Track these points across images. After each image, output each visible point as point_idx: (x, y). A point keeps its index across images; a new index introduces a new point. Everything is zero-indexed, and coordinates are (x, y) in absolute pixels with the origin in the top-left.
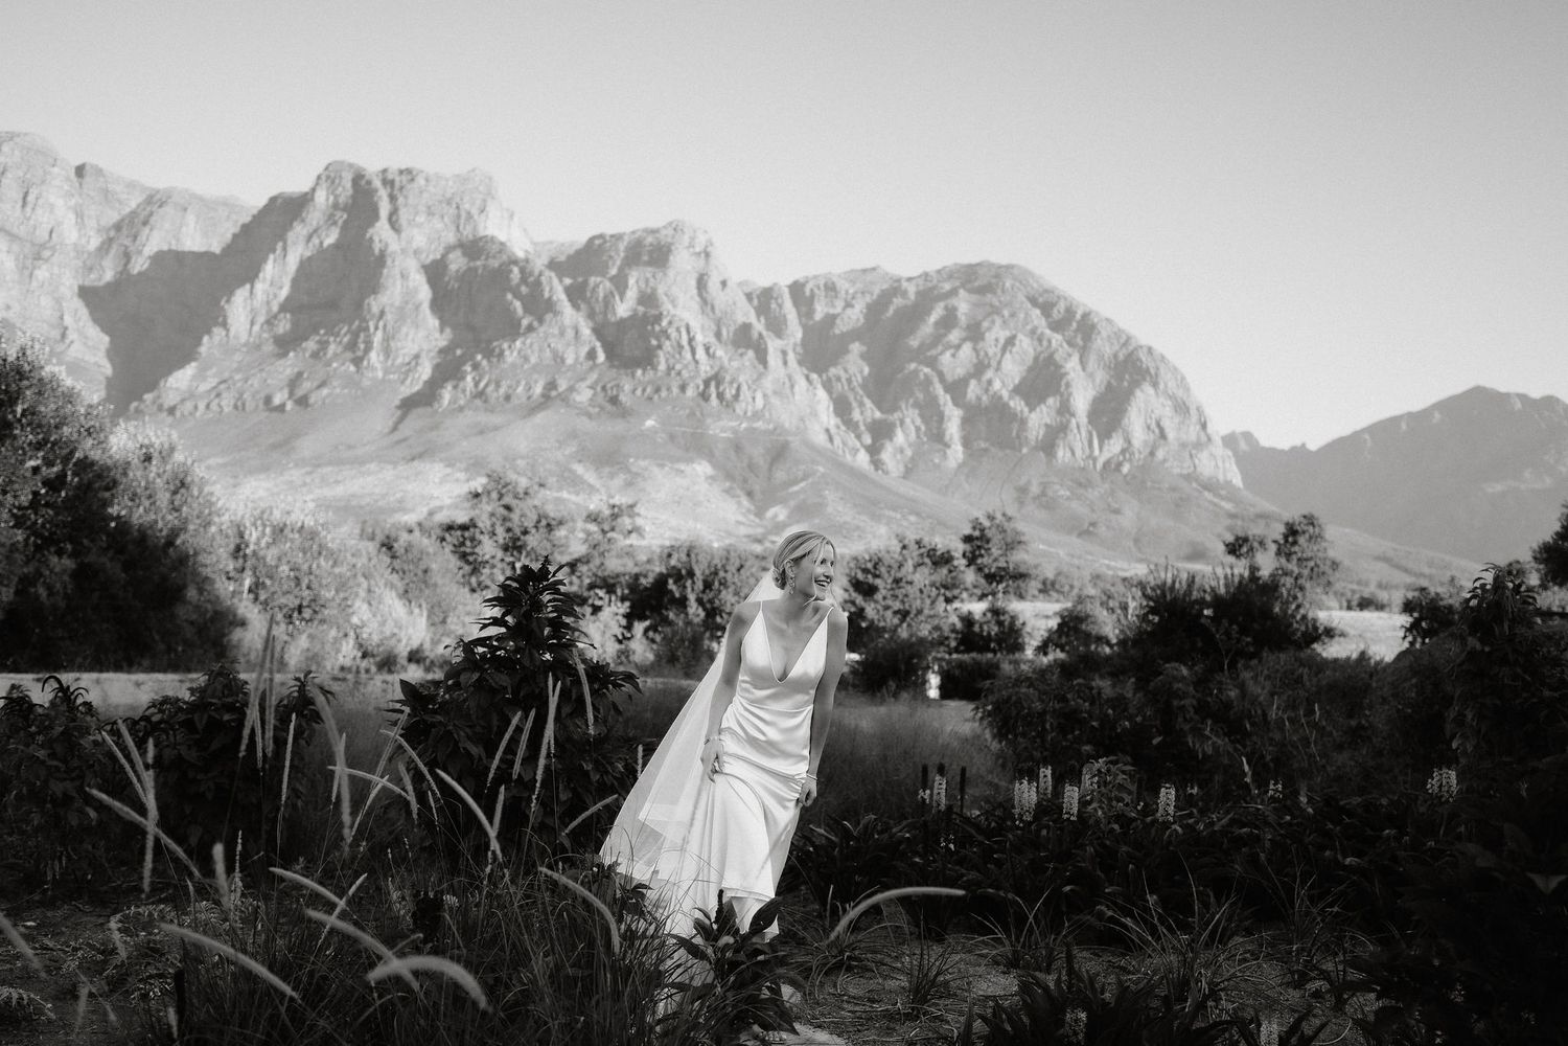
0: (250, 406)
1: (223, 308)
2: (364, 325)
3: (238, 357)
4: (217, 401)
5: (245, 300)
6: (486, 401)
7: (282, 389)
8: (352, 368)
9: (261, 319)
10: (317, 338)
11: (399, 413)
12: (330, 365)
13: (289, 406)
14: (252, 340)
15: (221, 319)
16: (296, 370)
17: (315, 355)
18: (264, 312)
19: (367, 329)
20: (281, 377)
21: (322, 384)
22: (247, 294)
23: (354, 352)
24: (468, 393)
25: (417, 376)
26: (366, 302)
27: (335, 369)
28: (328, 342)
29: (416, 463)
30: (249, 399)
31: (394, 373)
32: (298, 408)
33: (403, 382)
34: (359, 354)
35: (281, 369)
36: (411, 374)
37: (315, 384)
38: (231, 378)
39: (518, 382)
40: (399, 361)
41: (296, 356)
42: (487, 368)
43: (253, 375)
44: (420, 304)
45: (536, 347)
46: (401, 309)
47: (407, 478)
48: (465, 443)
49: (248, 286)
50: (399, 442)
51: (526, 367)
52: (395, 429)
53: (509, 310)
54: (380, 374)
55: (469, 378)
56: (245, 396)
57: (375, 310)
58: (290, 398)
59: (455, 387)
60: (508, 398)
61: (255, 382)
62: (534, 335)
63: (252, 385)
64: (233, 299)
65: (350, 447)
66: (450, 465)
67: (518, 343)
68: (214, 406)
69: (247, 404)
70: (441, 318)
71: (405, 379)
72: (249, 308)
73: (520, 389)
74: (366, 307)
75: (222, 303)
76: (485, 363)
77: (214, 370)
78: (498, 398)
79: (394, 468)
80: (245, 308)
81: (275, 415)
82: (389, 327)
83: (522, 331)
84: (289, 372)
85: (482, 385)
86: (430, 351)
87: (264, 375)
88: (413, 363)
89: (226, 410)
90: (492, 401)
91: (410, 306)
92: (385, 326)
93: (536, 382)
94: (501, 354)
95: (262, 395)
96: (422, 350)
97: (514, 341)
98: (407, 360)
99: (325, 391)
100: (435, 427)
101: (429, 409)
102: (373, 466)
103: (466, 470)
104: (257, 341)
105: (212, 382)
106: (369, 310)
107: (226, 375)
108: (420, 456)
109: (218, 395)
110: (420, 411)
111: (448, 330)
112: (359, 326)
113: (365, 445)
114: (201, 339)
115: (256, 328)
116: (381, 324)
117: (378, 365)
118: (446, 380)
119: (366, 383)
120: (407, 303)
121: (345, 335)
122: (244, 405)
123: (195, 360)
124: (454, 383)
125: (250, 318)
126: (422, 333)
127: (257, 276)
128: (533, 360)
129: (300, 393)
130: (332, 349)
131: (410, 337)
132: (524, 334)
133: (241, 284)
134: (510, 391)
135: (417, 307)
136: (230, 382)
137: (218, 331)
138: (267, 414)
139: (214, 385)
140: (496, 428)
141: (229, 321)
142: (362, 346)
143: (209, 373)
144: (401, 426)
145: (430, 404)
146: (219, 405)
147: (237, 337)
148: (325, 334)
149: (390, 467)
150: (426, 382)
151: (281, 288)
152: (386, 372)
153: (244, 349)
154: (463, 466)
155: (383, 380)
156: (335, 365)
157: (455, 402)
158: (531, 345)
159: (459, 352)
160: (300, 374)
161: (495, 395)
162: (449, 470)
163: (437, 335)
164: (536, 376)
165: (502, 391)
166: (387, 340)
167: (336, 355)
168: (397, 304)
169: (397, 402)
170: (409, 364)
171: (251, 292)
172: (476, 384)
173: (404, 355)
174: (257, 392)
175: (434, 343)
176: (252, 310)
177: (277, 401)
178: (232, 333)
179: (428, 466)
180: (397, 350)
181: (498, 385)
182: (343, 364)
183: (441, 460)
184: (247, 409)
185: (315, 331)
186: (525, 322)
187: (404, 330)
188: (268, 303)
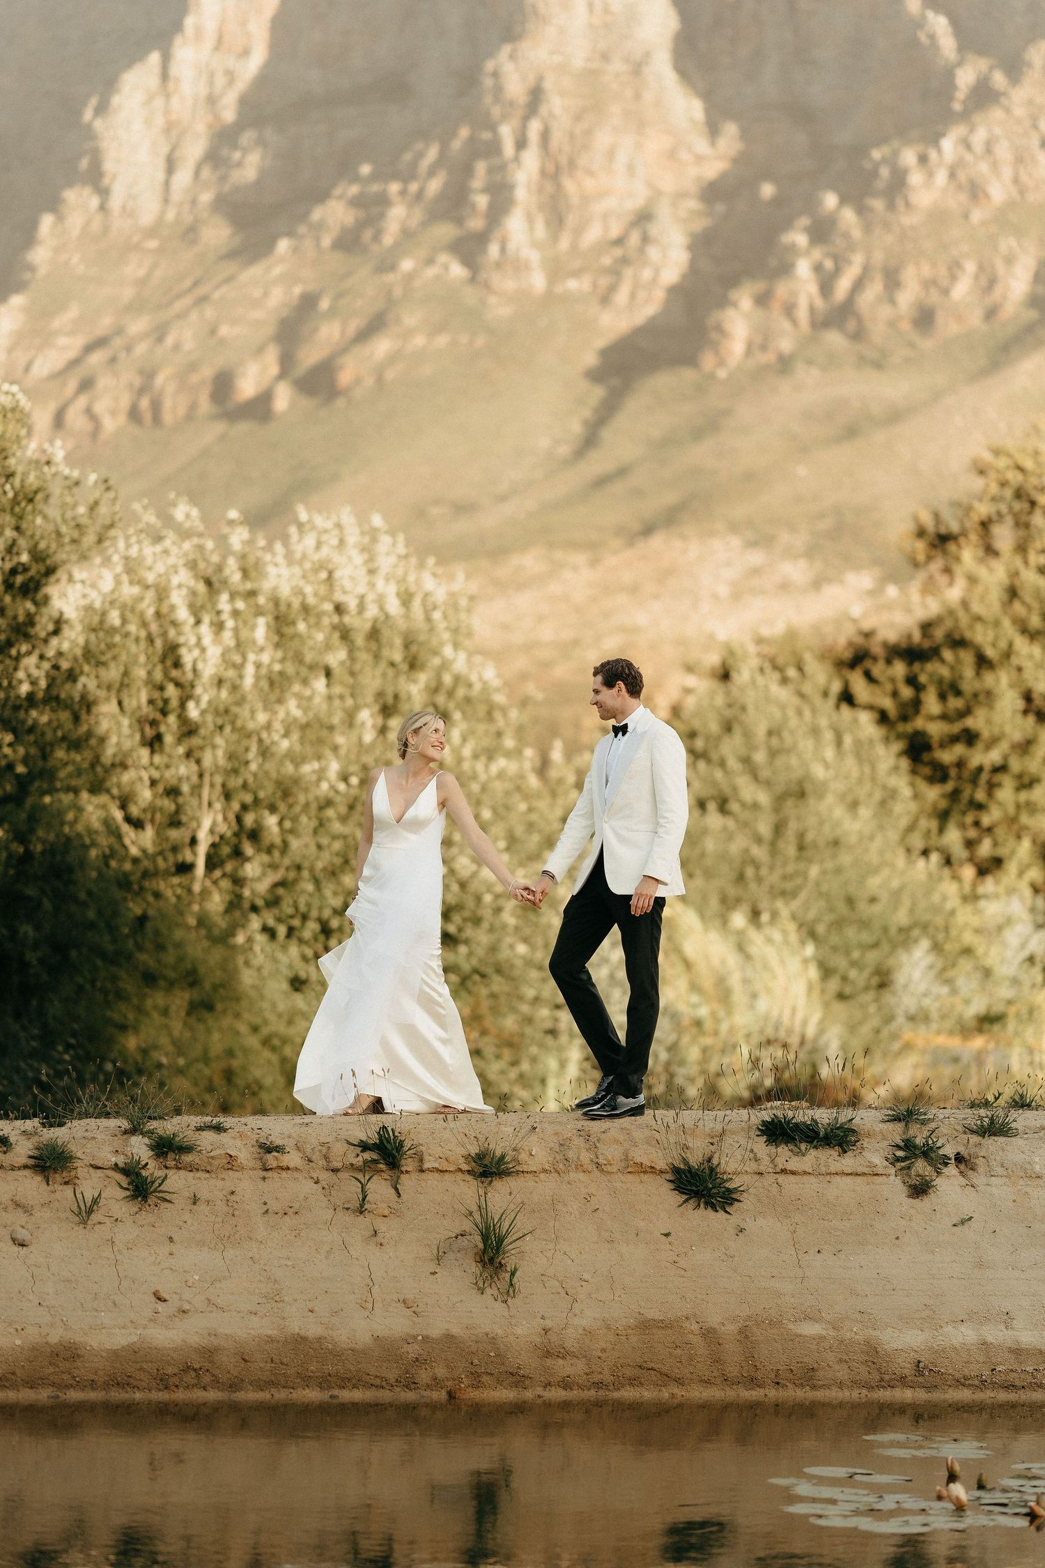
0: (173, 408)
1: (89, 133)
2: (486, 136)
3: (134, 268)
4: (82, 401)
5: (150, 99)
6: (858, 335)
7: (260, 350)
8: (457, 271)
9: (195, 149)
10: (354, 190)
11: (598, 393)
12: (393, 268)
13: (283, 399)
14: (171, 215)
15: (84, 164)
16: (297, 290)
17: (349, 242)
18: (201, 127)
19: (494, 148)
20: (257, 314)
21: (375, 326)
22: (153, 81)
23: (459, 221)
24: (802, 314)
25: (647, 274)
26: (490, 65)
27: (410, 277)
28: (383, 201)
29: (657, 541)
30: (170, 389)
31: (576, 274)
32: (306, 402)
33: (605, 299)
34: (476, 224)
35: (257, 293)
36: (628, 273)
37: (354, 325)
38: (119, 331)
39: (955, 268)
40: (593, 234)
41: (296, 250)
42: (857, 233)
43: (181, 316)
44: (647, 55)
45: (1004, 152)
46: (590, 76)
47: (634, 589)
48: (802, 471)
49: (155, 58)
50: (601, 482)
51: (977, 216)
52: (590, 441)
53: (915, 43)
54: (538, 281)
55: (803, 268)
56: (159, 380)
57: (515, 87)
58: (283, 375)
59: (762, 300)
60: (925, 319)
61: (186, 336)
62: (997, 114)
63: (177, 347)
64: (116, 100)
65: (462, 509)
66: (761, 539)
67: (948, 145)
68: (76, 418)
69: (167, 404)
70: (707, 96)
71: (612, 288)
72: (160, 121)
73: (962, 289)
74: (488, 82)
75: (88, 115)
76: (848, 216)
77: (73, 312)
78: (892, 324)
79: (594, 563)
80: (148, 123)
81: (243, 427)
82: (557, 137)
83: (957, 106)
84: (278, 298)
85: (843, 285)
86: (681, 195)
87: (209, 312)
88: (634, 238)
89: (110, 425)
90: (878, 331)
91: (617, 66)
92: (545, 136)
93: (1010, 260)
94: (899, 180)
95: (207, 372)
96: (657, 194)
97: (934, 139)
98: (615, 231)
99: (382, 346)
100: (706, 427)
101: (688, 374)
102: (530, 561)
103: (811, 552)
104: (188, 219)
105: (67, 346)
106: (498, 90)
107: (106, 323)
108: (669, 519)
109: (86, 385)
110: (663, 382)
111: (731, 130)
112: (472, 139)
113: (503, 498)
114: (33, 225)
115: (183, 178)
116: (535, 127)
117: (533, 256)
118: (732, 281)
119: (499, 310)
120: (605, 57)
121: (431, 173)
122: (156, 406)
123: (20, 287)
124: (760, 286)
125: (165, 150)
126: (656, 143)
127: (177, 27)
128: (998, 192)
129: (309, 356)
130: (397, 216)
131: (621, 159)
132: (965, 116)
133: (135, 57)
134: (934, 297)
135: (637, 68)
136: (118, 342)
137: (79, 200)
138: (220, 427)
139: (72, 354)
140: (895, 416)
141: (108, 166)
142: (482, 201)
143: (56, 323)
144: (606, 434)
145: (691, 360)
146: (89, 412)
147: (129, 212)
148: (374, 177)
149: (580, 558)
150: (673, 291)
151: (246, 53)
152: (556, 271)
153: (153, 244)
154: (800, 540)
155: (549, 297)
156: (407, 265)
157: (764, 348)
158: (989, 148)
159: (768, 190)
160: (308, 303)
161: (885, 312)
162: (756, 558)
163: (701, 145)
164: (1007, 243)
165: (907, 298)
166: (553, 174)
167: (407, 234)
168: (579, 62)
169: (590, 359)
170: (619, 241)
171: (165, 75)
172: (826, 287)
173: (605, 216)
174: (193, 367)
175: (693, 171)
176: (169, 128)
177: (247, 387)
178: (115, 202)
179: (694, 549)
180: (586, 200)
181: (893, 281)
182: (430, 261)
183: (734, 528)
184: (168, 417)
185: (346, 169)
186: (965, 78)
187: (603, 139)
188: (212, 100)
